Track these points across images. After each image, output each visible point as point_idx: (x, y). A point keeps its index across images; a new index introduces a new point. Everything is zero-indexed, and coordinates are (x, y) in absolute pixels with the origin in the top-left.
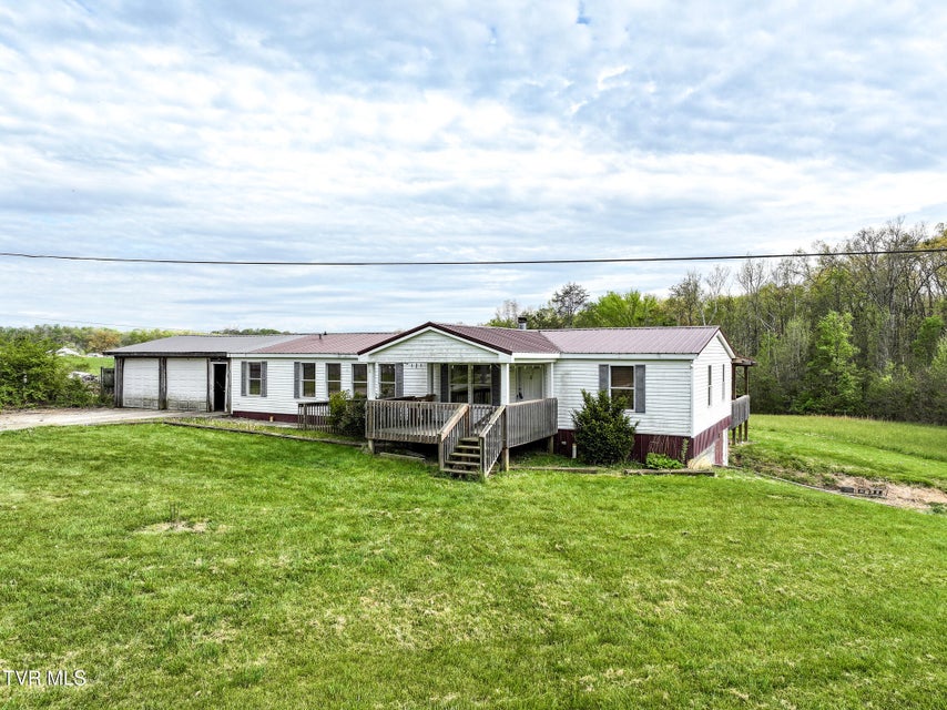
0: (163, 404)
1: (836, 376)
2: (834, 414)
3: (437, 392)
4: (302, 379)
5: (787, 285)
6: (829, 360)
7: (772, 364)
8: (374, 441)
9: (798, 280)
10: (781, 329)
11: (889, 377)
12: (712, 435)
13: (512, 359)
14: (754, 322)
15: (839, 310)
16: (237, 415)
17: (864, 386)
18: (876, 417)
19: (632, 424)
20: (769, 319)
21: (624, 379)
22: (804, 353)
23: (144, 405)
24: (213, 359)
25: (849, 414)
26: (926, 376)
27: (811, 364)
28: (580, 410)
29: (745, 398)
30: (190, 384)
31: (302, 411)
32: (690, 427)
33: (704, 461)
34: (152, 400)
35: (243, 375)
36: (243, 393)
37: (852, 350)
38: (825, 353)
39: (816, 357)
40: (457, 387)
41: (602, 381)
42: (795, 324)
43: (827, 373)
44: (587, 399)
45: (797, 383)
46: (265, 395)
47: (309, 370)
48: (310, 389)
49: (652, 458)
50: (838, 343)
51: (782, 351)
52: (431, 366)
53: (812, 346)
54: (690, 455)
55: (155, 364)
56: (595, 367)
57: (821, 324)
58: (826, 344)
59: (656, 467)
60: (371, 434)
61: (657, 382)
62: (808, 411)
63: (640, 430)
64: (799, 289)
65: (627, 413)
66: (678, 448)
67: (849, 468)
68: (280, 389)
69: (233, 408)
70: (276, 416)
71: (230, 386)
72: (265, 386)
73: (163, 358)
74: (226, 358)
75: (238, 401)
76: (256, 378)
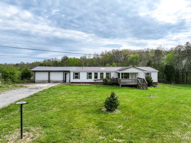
0: (49, 82)
21: (148, 75)
23: (43, 82)
24: (65, 72)
30: (58, 77)
31: (94, 81)
35: (74, 75)
36: (74, 79)
46: (79, 79)
47: (90, 74)
48: (90, 77)
55: (47, 74)
68: (83, 77)
69: (71, 82)
70: (83, 83)
71: (70, 77)
72: (79, 77)
73: (49, 72)
74: (69, 72)
75: (72, 80)
76: (77, 75)
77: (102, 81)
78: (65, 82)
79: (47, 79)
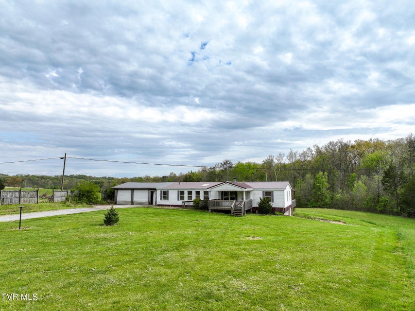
0: (132, 203)
1: (322, 194)
2: (322, 208)
3: (220, 198)
4: (180, 195)
5: (305, 160)
6: (320, 189)
7: (301, 190)
8: (211, 210)
9: (309, 159)
10: (304, 176)
11: (340, 195)
12: (288, 208)
13: (246, 190)
14: (294, 175)
15: (324, 171)
16: (159, 205)
17: (332, 198)
18: (336, 208)
19: (271, 205)
20: (299, 173)
21: (268, 195)
22: (312, 186)
23: (125, 203)
24: (150, 190)
25: (327, 208)
26: (351, 194)
27: (314, 190)
28: (260, 202)
29: (295, 200)
30: (142, 197)
31: (183, 204)
32: (284, 206)
33: (286, 214)
34: (128, 202)
35: (161, 194)
36: (161, 199)
37: (327, 185)
38: (319, 186)
39: (316, 188)
40: (226, 197)
41: (263, 195)
42: (308, 176)
43: (319, 193)
44: (261, 199)
45: (310, 197)
46: (168, 200)
47: (182, 193)
48: (182, 198)
49: (276, 213)
50: (323, 183)
51: (304, 186)
52: (219, 191)
53: (314, 184)
54: (284, 212)
55: (130, 192)
56: (262, 192)
57: (317, 176)
58: (319, 183)
59: (277, 214)
60: (210, 208)
61: (276, 195)
62: (314, 207)
63: (273, 206)
64: (310, 162)
65: (270, 202)
66: (282, 210)
67: (321, 218)
68: (173, 199)
69: (157, 204)
70: (172, 206)
71: (156, 197)
72: (168, 197)
73: (133, 190)
74: (155, 189)
75: (159, 202)
76: (165, 195)
77: (191, 204)
78: (152, 203)
79: (129, 200)
